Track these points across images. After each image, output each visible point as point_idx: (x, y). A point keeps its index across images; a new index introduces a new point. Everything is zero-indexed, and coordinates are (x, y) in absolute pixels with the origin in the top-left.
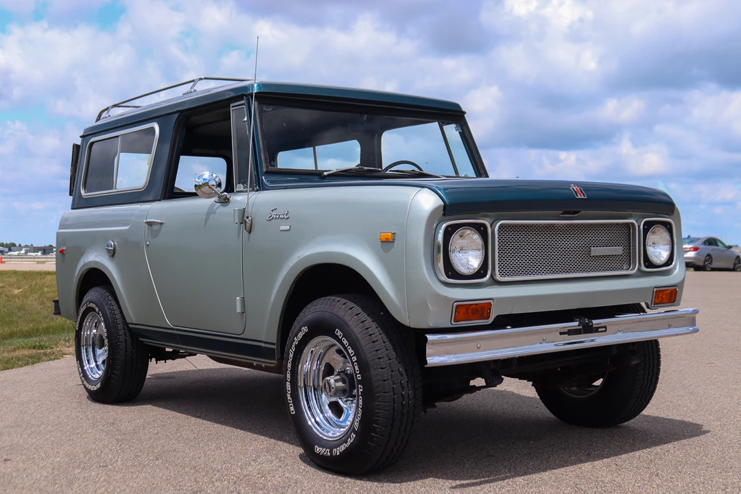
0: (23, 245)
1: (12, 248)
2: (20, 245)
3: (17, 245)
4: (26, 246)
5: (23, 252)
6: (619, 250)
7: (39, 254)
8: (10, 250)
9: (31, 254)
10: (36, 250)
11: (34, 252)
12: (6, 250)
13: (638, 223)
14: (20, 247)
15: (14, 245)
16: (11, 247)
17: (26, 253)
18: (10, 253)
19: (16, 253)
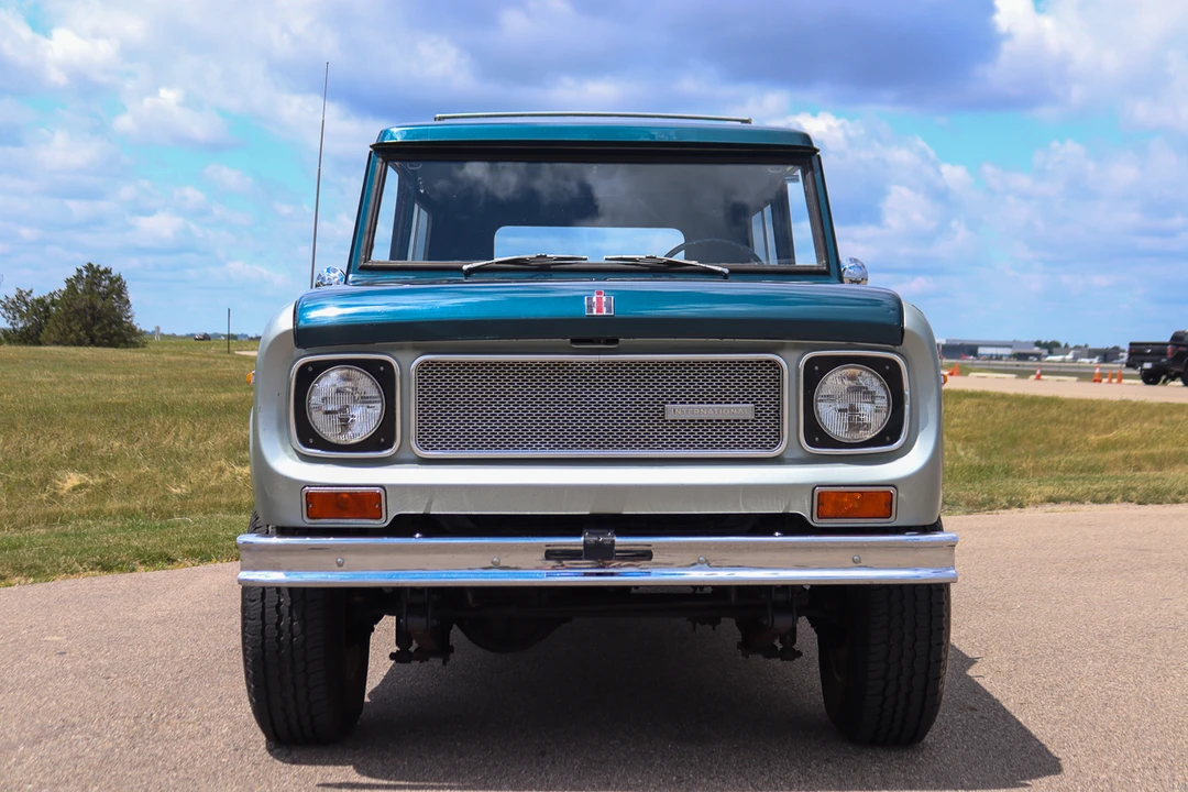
0: (1071, 345)
1: (1055, 350)
2: (1066, 346)
3: (1063, 345)
4: (1076, 348)
5: (1070, 357)
6: (744, 411)
7: (1096, 360)
8: (1051, 353)
9: (1082, 360)
10: (1092, 353)
11: (1089, 357)
12: (1045, 352)
13: (791, 363)
14: (1067, 349)
15: (1056, 345)
16: (1052, 347)
17: (1075, 358)
18: (1050, 358)
19: (1059, 358)
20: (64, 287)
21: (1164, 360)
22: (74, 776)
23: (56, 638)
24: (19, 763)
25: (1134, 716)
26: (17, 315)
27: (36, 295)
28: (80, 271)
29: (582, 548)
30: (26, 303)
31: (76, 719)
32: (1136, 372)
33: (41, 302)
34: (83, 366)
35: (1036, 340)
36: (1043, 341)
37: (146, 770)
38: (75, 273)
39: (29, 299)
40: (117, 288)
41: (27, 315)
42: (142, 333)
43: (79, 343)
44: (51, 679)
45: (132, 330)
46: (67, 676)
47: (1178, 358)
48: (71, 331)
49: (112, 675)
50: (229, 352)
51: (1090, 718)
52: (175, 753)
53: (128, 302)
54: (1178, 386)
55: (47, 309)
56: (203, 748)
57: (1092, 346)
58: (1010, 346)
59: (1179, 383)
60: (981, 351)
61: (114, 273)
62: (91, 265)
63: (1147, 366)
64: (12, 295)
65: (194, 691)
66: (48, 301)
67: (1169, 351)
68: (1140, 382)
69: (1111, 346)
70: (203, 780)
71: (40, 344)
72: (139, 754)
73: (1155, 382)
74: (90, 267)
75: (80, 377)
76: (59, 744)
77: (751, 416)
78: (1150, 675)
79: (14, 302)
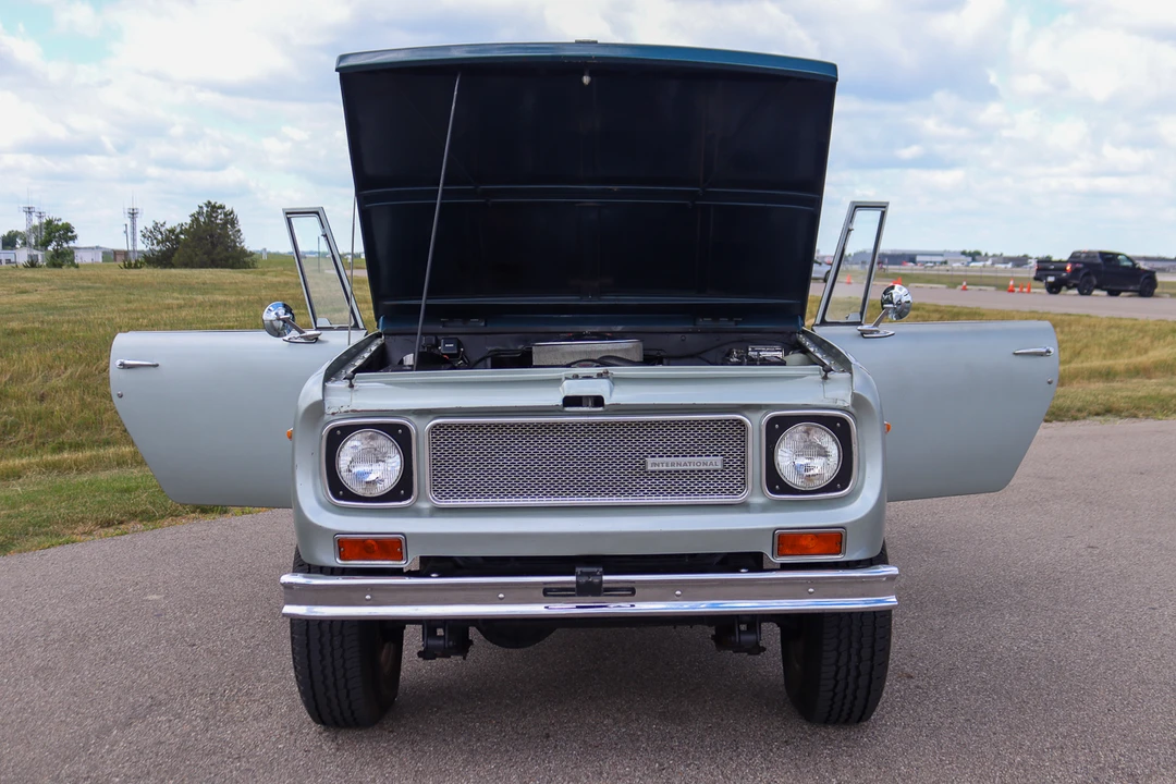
0: (990, 254)
1: (977, 257)
2: (986, 255)
3: (983, 254)
4: (994, 256)
5: (989, 263)
7: (1010, 265)
8: (974, 260)
10: (1007, 260)
11: (1005, 263)
12: (968, 259)
14: (986, 257)
15: (978, 253)
16: (975, 256)
17: (993, 264)
18: (972, 264)
19: (980, 264)
20: (189, 221)
21: (1064, 274)
22: (155, 766)
23: (155, 597)
24: (110, 751)
25: (1044, 682)
26: (155, 242)
27: (168, 226)
28: (201, 207)
29: (574, 586)
30: (161, 233)
31: (163, 696)
32: (1042, 284)
33: (172, 231)
34: (204, 288)
35: (962, 250)
36: (968, 251)
37: (215, 759)
38: (197, 209)
39: (163, 229)
40: (230, 219)
41: (162, 242)
42: (252, 254)
43: (203, 265)
44: (147, 646)
45: (243, 252)
46: (159, 643)
47: (1075, 271)
48: (196, 255)
49: (198, 642)
50: (319, 271)
51: (1007, 686)
52: (241, 738)
53: (239, 231)
54: (1075, 295)
55: (177, 236)
56: (264, 731)
57: (1006, 254)
58: (942, 255)
59: (1075, 292)
60: (918, 258)
61: (228, 208)
62: (209, 203)
63: (1051, 279)
64: (150, 226)
65: (262, 661)
66: (178, 230)
67: (1068, 268)
68: (1045, 291)
69: (1021, 254)
70: (261, 771)
71: (173, 266)
72: (211, 739)
73: (1057, 292)
74: (209, 204)
75: (200, 298)
76: (146, 726)
77: (720, 467)
78: (1057, 632)
79: (151, 232)
